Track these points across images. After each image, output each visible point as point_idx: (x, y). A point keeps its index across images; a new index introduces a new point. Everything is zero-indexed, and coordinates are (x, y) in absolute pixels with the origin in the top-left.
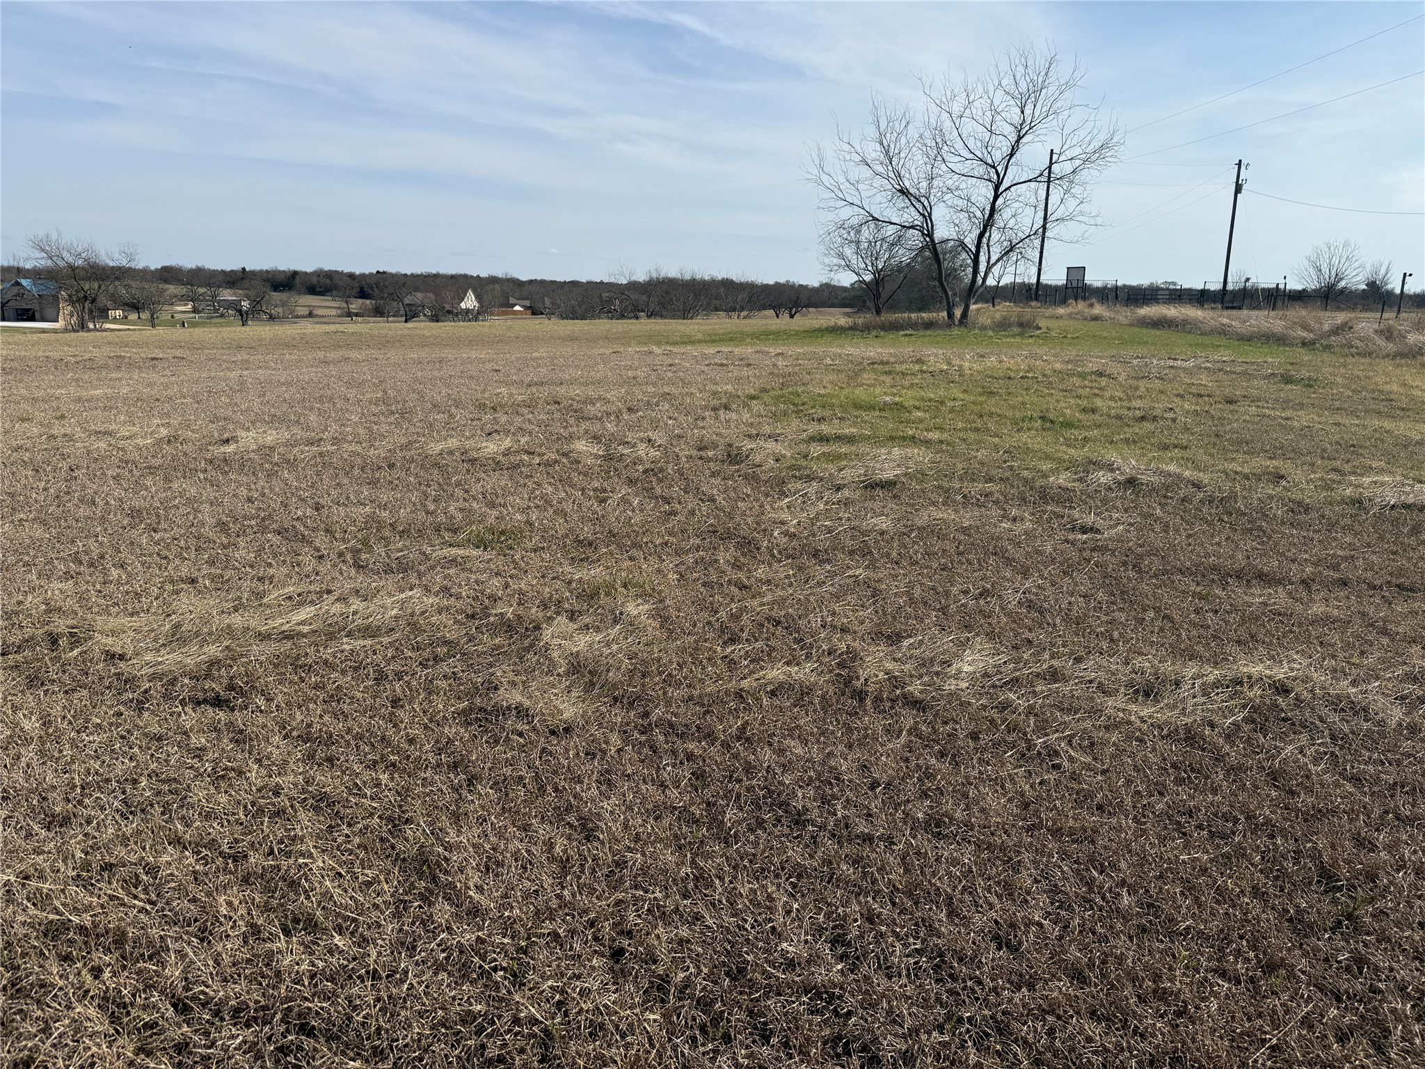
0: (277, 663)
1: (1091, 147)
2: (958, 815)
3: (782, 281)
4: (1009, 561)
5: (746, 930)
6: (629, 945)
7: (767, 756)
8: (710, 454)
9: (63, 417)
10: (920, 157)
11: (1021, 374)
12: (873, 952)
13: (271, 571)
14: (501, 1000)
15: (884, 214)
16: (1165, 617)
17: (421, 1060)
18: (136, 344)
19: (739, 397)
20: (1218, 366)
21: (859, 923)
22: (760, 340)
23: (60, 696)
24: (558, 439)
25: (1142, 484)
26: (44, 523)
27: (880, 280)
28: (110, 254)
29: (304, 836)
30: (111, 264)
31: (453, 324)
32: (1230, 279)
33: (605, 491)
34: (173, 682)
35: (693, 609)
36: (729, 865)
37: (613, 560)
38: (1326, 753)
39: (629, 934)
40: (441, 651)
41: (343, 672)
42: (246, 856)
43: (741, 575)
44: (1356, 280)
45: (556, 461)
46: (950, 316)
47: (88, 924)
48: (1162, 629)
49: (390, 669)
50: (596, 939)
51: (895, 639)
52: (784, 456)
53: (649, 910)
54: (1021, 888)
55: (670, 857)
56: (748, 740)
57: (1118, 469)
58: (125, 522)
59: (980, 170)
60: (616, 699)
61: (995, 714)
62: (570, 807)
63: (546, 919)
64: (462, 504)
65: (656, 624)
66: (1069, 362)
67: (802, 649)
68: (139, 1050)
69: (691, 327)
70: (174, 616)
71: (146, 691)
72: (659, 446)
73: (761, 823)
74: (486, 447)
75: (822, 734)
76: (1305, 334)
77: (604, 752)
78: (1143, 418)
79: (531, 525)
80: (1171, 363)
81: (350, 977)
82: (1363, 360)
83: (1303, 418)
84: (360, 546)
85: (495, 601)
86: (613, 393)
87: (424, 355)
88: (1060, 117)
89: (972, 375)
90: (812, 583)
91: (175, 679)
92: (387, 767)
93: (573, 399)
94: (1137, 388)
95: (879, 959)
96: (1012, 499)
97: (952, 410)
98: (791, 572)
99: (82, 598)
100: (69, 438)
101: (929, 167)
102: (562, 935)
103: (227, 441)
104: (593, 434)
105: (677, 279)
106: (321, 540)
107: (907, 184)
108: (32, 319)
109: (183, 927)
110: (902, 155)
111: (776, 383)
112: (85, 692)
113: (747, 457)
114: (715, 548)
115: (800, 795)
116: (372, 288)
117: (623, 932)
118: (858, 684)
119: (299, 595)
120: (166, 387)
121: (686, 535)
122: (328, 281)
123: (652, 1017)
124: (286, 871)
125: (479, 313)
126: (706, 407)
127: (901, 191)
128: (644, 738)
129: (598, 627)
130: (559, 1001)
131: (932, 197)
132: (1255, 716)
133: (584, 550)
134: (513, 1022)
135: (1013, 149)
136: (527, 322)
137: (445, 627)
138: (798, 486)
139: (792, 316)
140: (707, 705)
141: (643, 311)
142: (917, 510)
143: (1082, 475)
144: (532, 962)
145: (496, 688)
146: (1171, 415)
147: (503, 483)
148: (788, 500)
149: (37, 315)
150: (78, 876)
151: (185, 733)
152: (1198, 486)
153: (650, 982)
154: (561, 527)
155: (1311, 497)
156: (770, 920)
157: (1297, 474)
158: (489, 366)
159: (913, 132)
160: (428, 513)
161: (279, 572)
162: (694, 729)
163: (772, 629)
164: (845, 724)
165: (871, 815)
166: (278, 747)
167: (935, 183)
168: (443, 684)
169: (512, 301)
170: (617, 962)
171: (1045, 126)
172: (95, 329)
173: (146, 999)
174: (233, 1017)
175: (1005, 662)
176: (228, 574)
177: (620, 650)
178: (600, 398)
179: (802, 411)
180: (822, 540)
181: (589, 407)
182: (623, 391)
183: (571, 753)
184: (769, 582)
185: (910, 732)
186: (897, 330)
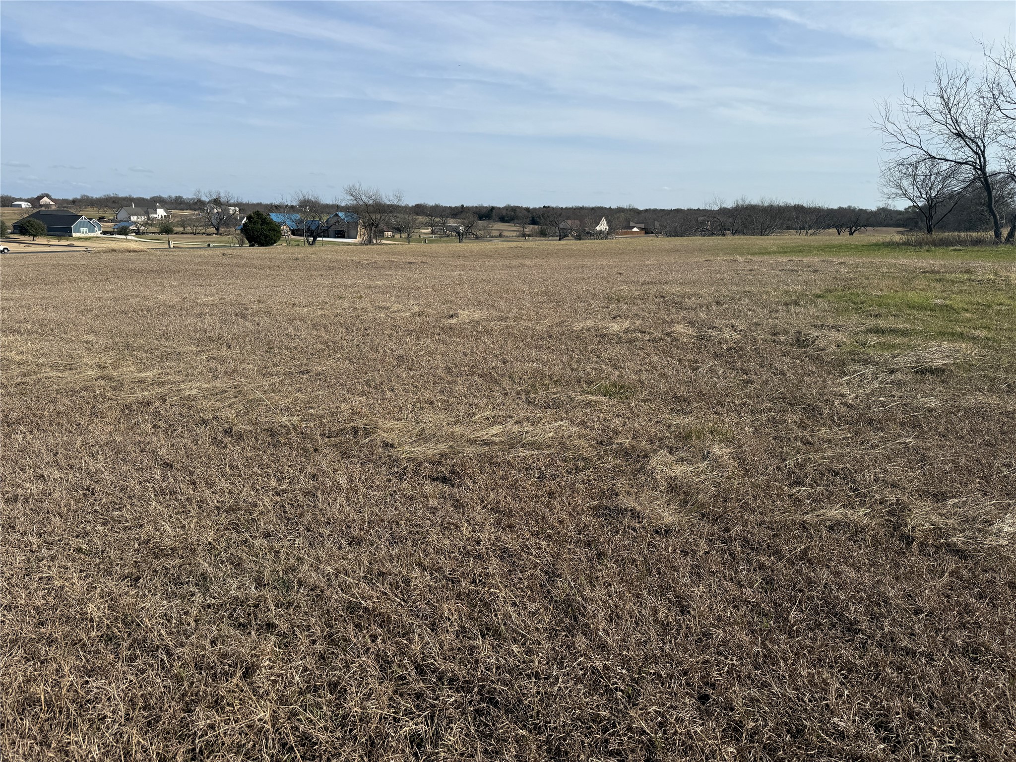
0: (480, 459)
2: (994, 647)
3: (845, 206)
5: (804, 702)
6: (712, 694)
7: (825, 575)
8: (782, 338)
9: (361, 297)
10: (977, 107)
12: (912, 740)
13: (477, 400)
14: (620, 711)
15: (941, 152)
17: (565, 740)
18: (400, 254)
19: (807, 295)
21: (900, 716)
22: (825, 252)
23: (358, 465)
24: (663, 323)
26: (351, 361)
27: (932, 204)
28: (388, 197)
29: (494, 574)
30: (388, 203)
31: (590, 241)
33: (697, 362)
34: (420, 464)
35: (765, 456)
36: (792, 652)
37: (702, 413)
39: (713, 686)
40: (581, 464)
41: (519, 471)
42: (459, 581)
43: (806, 434)
45: (661, 339)
46: (998, 235)
47: (370, 607)
49: (548, 472)
50: (688, 684)
51: (940, 497)
52: (845, 343)
53: (727, 672)
55: (744, 637)
56: (809, 560)
58: (395, 363)
60: (703, 515)
62: (669, 588)
63: (652, 662)
64: (594, 365)
65: (736, 464)
67: (856, 496)
68: (395, 692)
69: (768, 242)
70: (421, 424)
71: (405, 468)
72: (740, 331)
73: (819, 625)
74: (612, 327)
75: (873, 565)
77: (694, 552)
79: (642, 383)
81: (521, 674)
84: (530, 389)
85: (617, 434)
86: (705, 290)
87: (571, 262)
90: (866, 445)
91: (421, 463)
92: (545, 537)
93: (674, 295)
95: (917, 747)
97: (999, 313)
98: (849, 435)
99: (371, 407)
100: (364, 310)
101: (985, 114)
102: (664, 676)
103: (452, 316)
104: (688, 320)
105: (759, 206)
106: (506, 383)
107: (963, 128)
108: (343, 237)
109: (422, 619)
110: (961, 105)
111: (839, 285)
112: (371, 465)
113: (813, 342)
114: (784, 411)
115: (852, 609)
116: (539, 218)
117: (708, 684)
118: (906, 530)
119: (493, 417)
120: (417, 281)
121: (760, 399)
122: (513, 213)
123: (730, 750)
124: (483, 595)
125: (608, 233)
126: (779, 303)
127: (958, 134)
128: (724, 547)
129: (690, 461)
130: (660, 722)
131: (986, 139)
133: (680, 404)
134: (627, 729)
136: (643, 239)
137: (583, 448)
138: (857, 367)
139: (851, 234)
140: (776, 530)
141: (729, 230)
142: (963, 394)
144: (642, 690)
145: (617, 495)
147: (623, 352)
148: (846, 378)
149: (346, 234)
150: (365, 576)
151: (426, 497)
153: (727, 724)
154: (663, 386)
156: (824, 699)
158: (615, 270)
159: (971, 87)
160: (572, 370)
161: (482, 402)
162: (765, 546)
163: (831, 478)
164: (893, 560)
165: (913, 635)
166: (479, 514)
167: (990, 126)
168: (582, 487)
169: (632, 224)
170: (703, 704)
172: (377, 244)
173: (400, 660)
174: (449, 683)
176: (451, 400)
177: (707, 479)
178: (695, 294)
179: (861, 308)
180: (876, 412)
181: (686, 300)
182: (713, 289)
183: (670, 549)
184: (829, 441)
185: (952, 574)
186: (947, 246)
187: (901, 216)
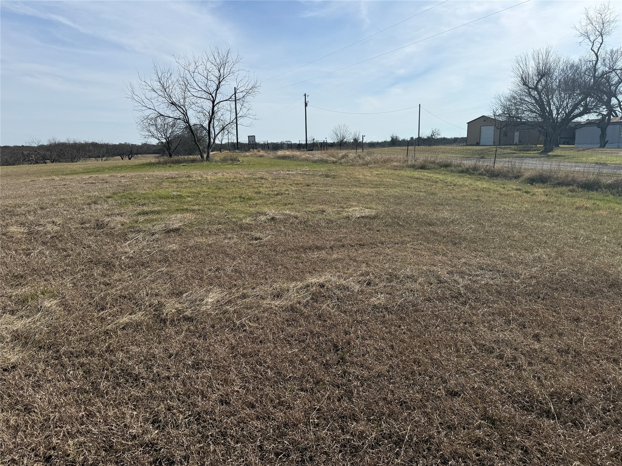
1: (248, 87)
2: (206, 358)
3: (123, 142)
4: (228, 255)
5: (113, 430)
6: (53, 453)
7: (121, 355)
8: (87, 225)
10: (178, 89)
11: (232, 180)
12: (170, 421)
15: (166, 112)
16: (285, 267)
19: (102, 197)
20: (304, 172)
21: (164, 412)
22: (112, 170)
25: (277, 219)
27: (169, 142)
32: (308, 139)
33: (29, 249)
35: (81, 299)
37: (36, 283)
38: (336, 305)
39: (54, 448)
43: (106, 280)
44: (350, 139)
46: (202, 157)
48: (284, 272)
50: (36, 455)
51: (180, 294)
52: (126, 223)
53: (63, 435)
54: (231, 380)
55: (73, 410)
56: (111, 351)
57: (268, 214)
59: (205, 95)
60: (40, 348)
61: (221, 316)
62: (17, 402)
63: (7, 454)
65: (61, 308)
66: (250, 174)
67: (137, 307)
69: (76, 166)
72: (59, 224)
73: (118, 384)
76: (334, 159)
77: (35, 373)
78: (277, 194)
80: (287, 172)
82: (351, 167)
83: (332, 190)
86: (31, 201)
88: (235, 75)
89: (211, 181)
90: (141, 277)
93: (7, 206)
94: (275, 183)
96: (229, 230)
97: (204, 196)
98: (131, 274)
101: (183, 94)
102: (17, 459)
104: (20, 222)
105: (66, 143)
107: (174, 100)
110: (170, 88)
111: (121, 189)
113: (107, 225)
114: (92, 269)
115: (136, 368)
118: (163, 316)
121: (76, 265)
126: (84, 204)
127: (172, 103)
128: (57, 362)
129: (28, 316)
131: (186, 106)
132: (314, 297)
133: (18, 280)
135: (217, 87)
138: (133, 235)
139: (130, 159)
140: (89, 340)
141: (48, 159)
142: (189, 239)
143: (255, 218)
146: (287, 192)
148: (129, 242)
152: (296, 218)
155: (333, 217)
156: (124, 422)
157: (329, 210)
159: (174, 78)
162: (84, 352)
163: (122, 301)
167: (187, 100)
170: (48, 462)
171: (229, 78)
175: (226, 295)
177: (42, 324)
178: (24, 204)
179: (134, 201)
180: (145, 258)
181: (17, 209)
182: (37, 199)
183: (17, 378)
184: (120, 280)
185: (186, 331)
186: (179, 163)
187: (155, 148)
